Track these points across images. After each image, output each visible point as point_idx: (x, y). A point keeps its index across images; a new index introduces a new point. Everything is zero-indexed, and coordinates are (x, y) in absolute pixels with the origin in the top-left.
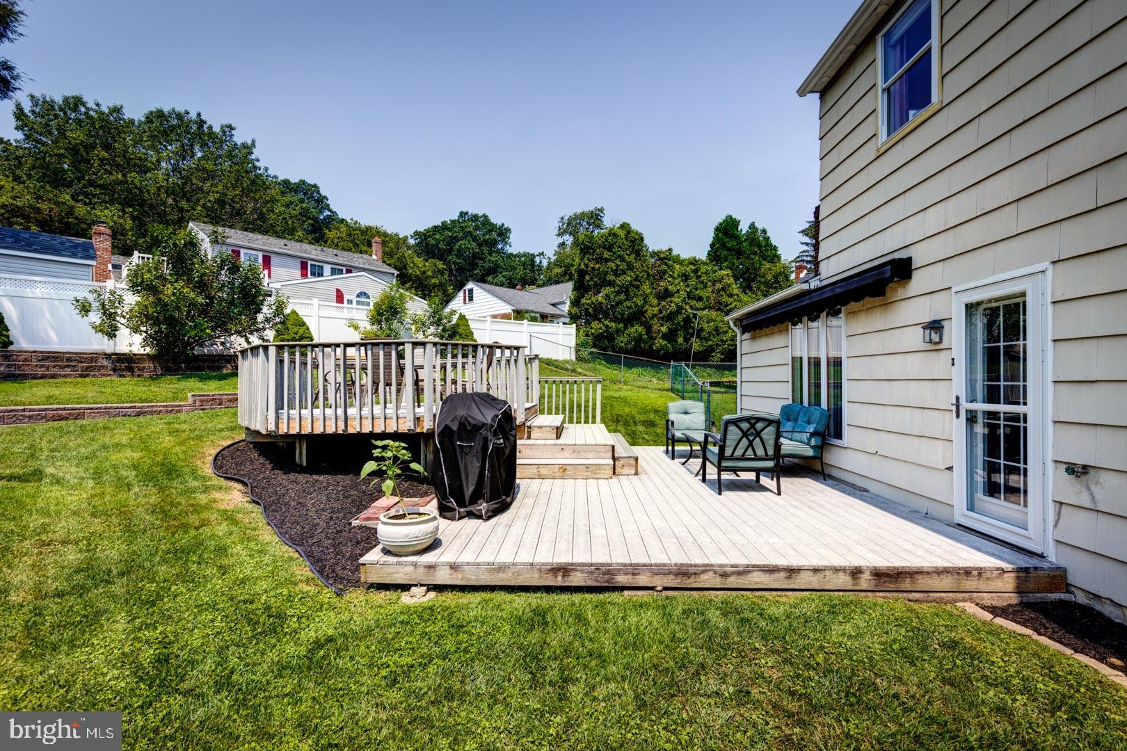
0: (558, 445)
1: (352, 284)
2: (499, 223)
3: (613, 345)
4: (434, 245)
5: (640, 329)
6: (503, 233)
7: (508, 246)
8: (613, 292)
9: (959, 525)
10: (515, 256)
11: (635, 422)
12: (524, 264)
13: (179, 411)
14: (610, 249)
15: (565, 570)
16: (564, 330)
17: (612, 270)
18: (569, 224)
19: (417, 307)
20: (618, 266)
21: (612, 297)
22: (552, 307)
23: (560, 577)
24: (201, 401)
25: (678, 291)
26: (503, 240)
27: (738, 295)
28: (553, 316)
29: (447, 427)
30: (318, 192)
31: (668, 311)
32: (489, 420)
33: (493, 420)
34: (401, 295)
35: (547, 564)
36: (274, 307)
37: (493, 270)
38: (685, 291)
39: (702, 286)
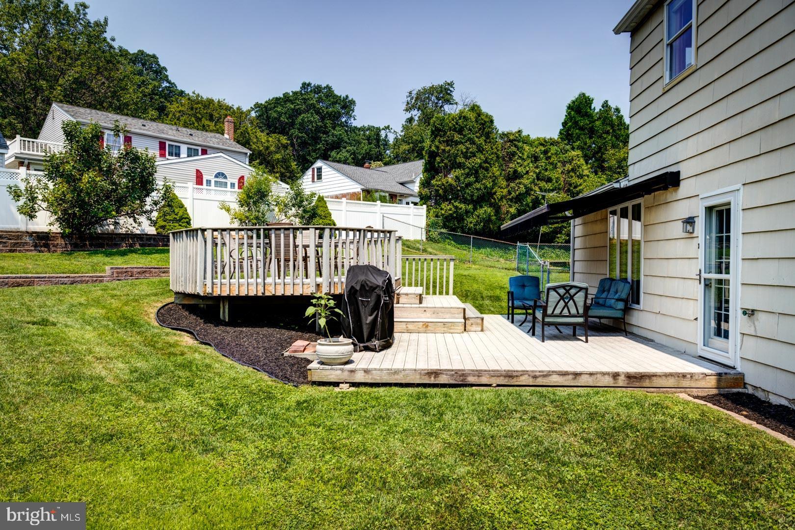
0: (421, 307)
1: (210, 165)
2: (344, 95)
3: (463, 226)
4: (276, 118)
5: (489, 210)
6: (347, 105)
7: (352, 119)
8: (462, 174)
9: (700, 356)
10: (359, 129)
11: (482, 297)
12: (368, 138)
13: (101, 281)
14: (460, 131)
15: (436, 373)
16: (415, 210)
17: (462, 153)
18: (417, 99)
19: (280, 190)
20: (468, 149)
21: (462, 179)
22: (401, 186)
23: (433, 378)
24: (118, 273)
25: (527, 172)
26: (347, 113)
27: (588, 176)
28: (402, 195)
29: (352, 287)
30: (157, 63)
31: (517, 193)
32: (380, 284)
33: (383, 283)
34: (266, 179)
35: (425, 370)
36: (162, 192)
37: (337, 145)
38: (535, 172)
39: (551, 167)
